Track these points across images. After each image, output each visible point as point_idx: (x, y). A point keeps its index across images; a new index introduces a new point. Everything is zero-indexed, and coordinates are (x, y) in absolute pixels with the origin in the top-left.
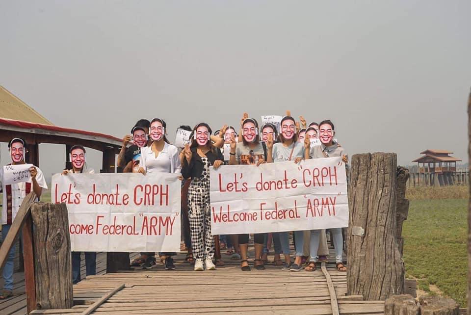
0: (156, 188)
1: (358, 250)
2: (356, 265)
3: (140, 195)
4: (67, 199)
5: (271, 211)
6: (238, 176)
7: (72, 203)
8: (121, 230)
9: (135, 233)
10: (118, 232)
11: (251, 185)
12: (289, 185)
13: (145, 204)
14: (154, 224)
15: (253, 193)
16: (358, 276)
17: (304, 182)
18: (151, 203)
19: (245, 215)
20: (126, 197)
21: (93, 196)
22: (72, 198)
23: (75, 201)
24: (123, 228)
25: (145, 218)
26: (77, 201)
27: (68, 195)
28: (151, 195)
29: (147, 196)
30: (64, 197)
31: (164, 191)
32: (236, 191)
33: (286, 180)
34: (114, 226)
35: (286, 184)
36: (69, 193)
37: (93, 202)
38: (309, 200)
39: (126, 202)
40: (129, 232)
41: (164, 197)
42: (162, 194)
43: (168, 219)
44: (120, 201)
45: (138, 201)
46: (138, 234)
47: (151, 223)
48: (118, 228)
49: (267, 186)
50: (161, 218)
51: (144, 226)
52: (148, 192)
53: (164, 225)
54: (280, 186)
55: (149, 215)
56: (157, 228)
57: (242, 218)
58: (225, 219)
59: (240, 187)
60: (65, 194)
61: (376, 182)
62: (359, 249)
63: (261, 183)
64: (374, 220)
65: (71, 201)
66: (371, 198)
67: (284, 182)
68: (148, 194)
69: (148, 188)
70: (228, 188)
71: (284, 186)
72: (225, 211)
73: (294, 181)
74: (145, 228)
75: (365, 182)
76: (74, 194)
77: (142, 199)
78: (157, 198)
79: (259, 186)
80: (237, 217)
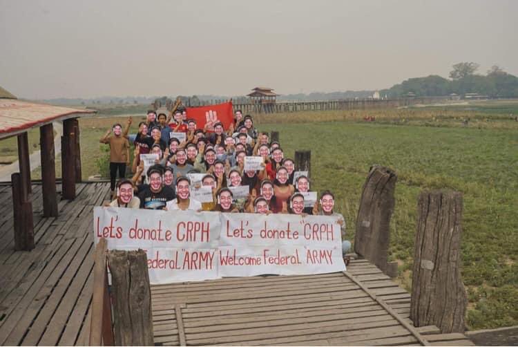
0: (197, 225)
1: (429, 283)
2: (427, 296)
3: (183, 231)
4: (109, 233)
5: (274, 258)
6: (244, 224)
7: (114, 237)
8: (164, 264)
9: (178, 267)
10: (161, 266)
11: (256, 233)
12: (291, 236)
13: (187, 240)
14: (194, 259)
15: (257, 239)
16: (429, 306)
17: (305, 235)
18: (193, 239)
19: (250, 259)
20: (168, 233)
21: (135, 231)
22: (114, 232)
23: (117, 234)
24: (166, 263)
25: (187, 253)
26: (119, 236)
27: (110, 229)
28: (193, 232)
29: (189, 233)
30: (106, 231)
31: (205, 229)
32: (242, 237)
33: (288, 231)
34: (157, 260)
35: (288, 235)
36: (111, 227)
37: (135, 236)
38: (309, 251)
39: (168, 238)
40: (172, 266)
41: (205, 234)
42: (203, 231)
43: (207, 254)
44: (163, 236)
45: (181, 237)
46: (179, 268)
47: (192, 258)
48: (161, 262)
49: (270, 234)
50: (201, 253)
51: (185, 260)
52: (190, 228)
53: (204, 260)
54: (282, 236)
55: (190, 251)
56: (197, 262)
57: (247, 262)
58: (231, 263)
59: (245, 233)
60: (107, 228)
61: (447, 220)
62: (429, 281)
63: (265, 231)
64: (446, 256)
65: (113, 235)
66: (442, 235)
67: (286, 233)
68: (191, 231)
69: (190, 225)
70: (234, 233)
71: (286, 236)
72: (231, 255)
73: (296, 233)
74: (187, 263)
75: (435, 220)
76: (115, 229)
77: (184, 236)
78: (199, 234)
79: (263, 234)
80: (242, 261)
